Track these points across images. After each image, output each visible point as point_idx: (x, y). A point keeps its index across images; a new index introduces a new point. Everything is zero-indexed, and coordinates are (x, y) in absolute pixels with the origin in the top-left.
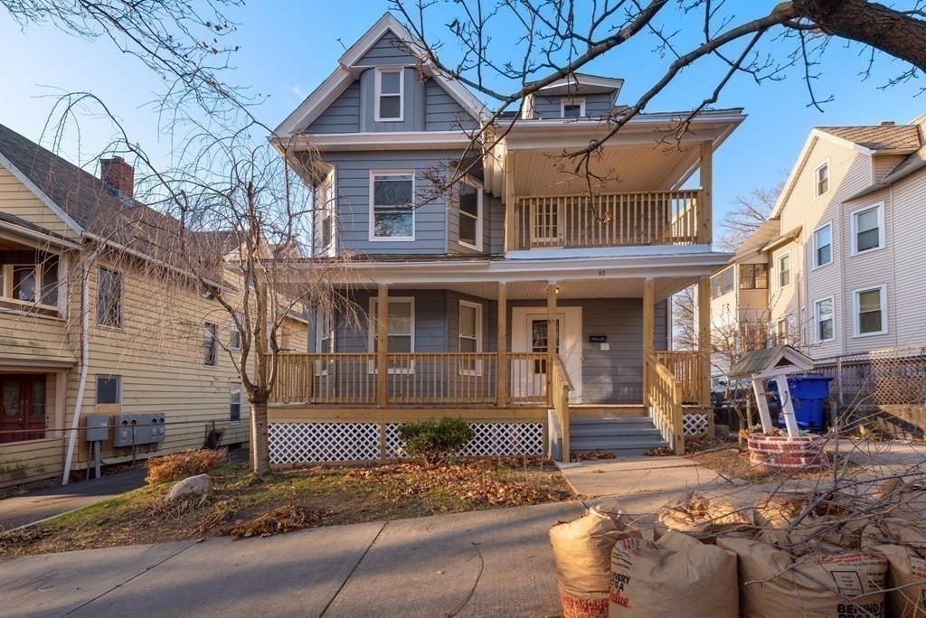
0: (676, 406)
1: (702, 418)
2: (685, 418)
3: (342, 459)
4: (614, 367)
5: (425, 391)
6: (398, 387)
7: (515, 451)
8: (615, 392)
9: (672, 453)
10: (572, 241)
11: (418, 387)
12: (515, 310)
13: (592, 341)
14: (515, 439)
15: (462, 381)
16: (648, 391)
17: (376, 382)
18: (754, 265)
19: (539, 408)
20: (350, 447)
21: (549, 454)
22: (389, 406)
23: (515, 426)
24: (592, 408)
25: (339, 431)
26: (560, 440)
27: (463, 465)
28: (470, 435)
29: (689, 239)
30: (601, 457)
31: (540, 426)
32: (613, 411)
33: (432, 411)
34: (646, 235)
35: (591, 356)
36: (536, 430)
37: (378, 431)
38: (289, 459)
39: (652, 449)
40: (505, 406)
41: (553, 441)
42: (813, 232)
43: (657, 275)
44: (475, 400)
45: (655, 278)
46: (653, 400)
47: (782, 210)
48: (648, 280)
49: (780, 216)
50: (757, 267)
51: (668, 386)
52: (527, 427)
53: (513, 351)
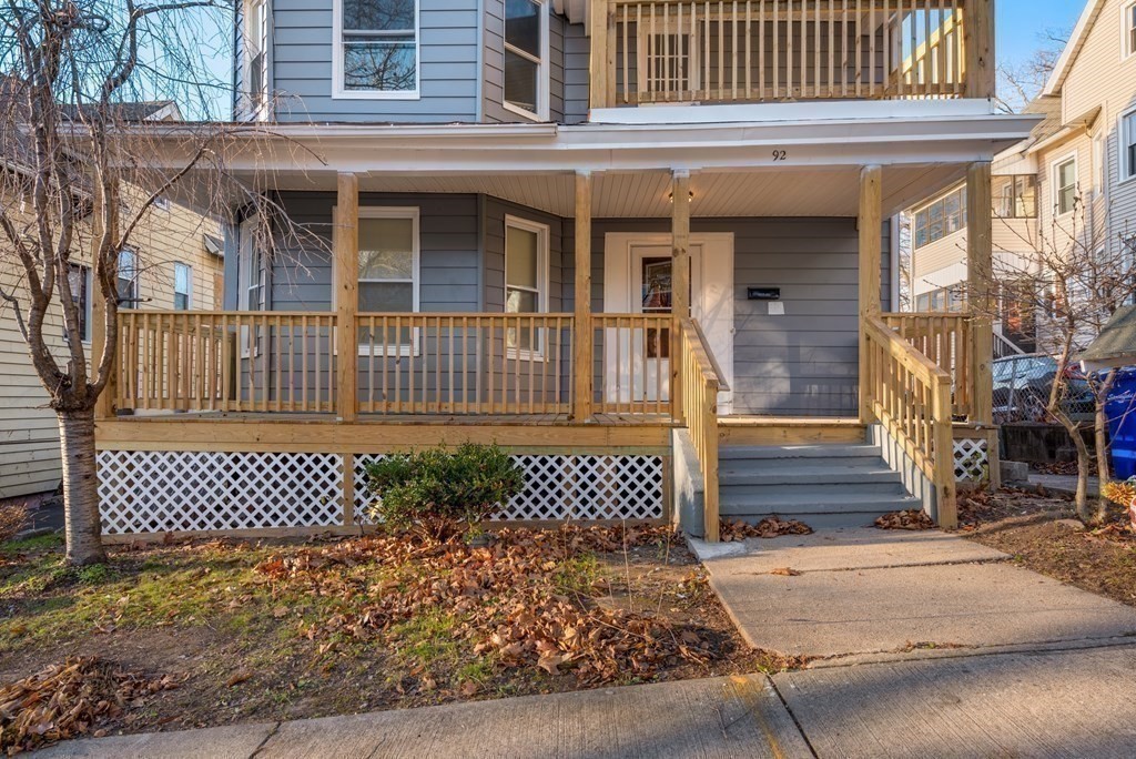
0: (940, 424)
1: (976, 447)
2: (959, 447)
3: (267, 524)
4: (794, 348)
5: (431, 389)
6: (378, 380)
7: (608, 510)
8: (795, 392)
9: (930, 524)
10: (721, 92)
11: (418, 381)
12: (612, 239)
13: (751, 298)
14: (609, 486)
15: (505, 369)
16: (870, 393)
17: (335, 372)
18: (1014, 176)
19: (654, 425)
20: (284, 501)
21: (677, 518)
22: (359, 418)
23: (608, 462)
24: (759, 426)
25: (260, 468)
26: (699, 494)
27: (499, 547)
28: (512, 485)
29: (950, 89)
30: (783, 531)
31: (657, 462)
32: (801, 431)
33: (444, 430)
34: (865, 82)
35: (749, 326)
36: (649, 470)
37: (339, 469)
38: (162, 524)
39: (888, 515)
40: (588, 421)
41: (683, 495)
42: (1120, 116)
43: (887, 160)
44: (530, 407)
45: (883, 166)
46: (882, 411)
47: (1063, 79)
48: (869, 168)
49: (1059, 92)
50: (1018, 179)
51: (920, 383)
52: (632, 462)
53: (605, 311)
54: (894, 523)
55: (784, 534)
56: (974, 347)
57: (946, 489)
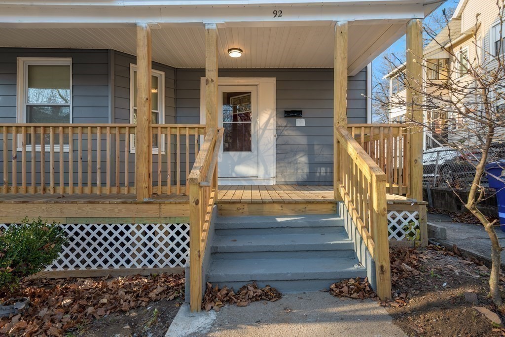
0: (378, 214)
1: (411, 217)
4: (311, 146)
7: (161, 262)
13: (286, 116)
14: (161, 245)
16: (339, 179)
18: (438, 59)
23: (161, 228)
35: (286, 133)
39: (340, 282)
40: (146, 200)
42: (491, 26)
43: (352, 18)
44: (106, 190)
45: (349, 22)
46: (345, 194)
47: (462, 10)
48: (339, 24)
49: (460, 17)
50: (440, 61)
51: (366, 179)
52: (178, 228)
53: (201, 123)
54: (342, 292)
55: (257, 300)
56: (411, 147)
57: (382, 267)
